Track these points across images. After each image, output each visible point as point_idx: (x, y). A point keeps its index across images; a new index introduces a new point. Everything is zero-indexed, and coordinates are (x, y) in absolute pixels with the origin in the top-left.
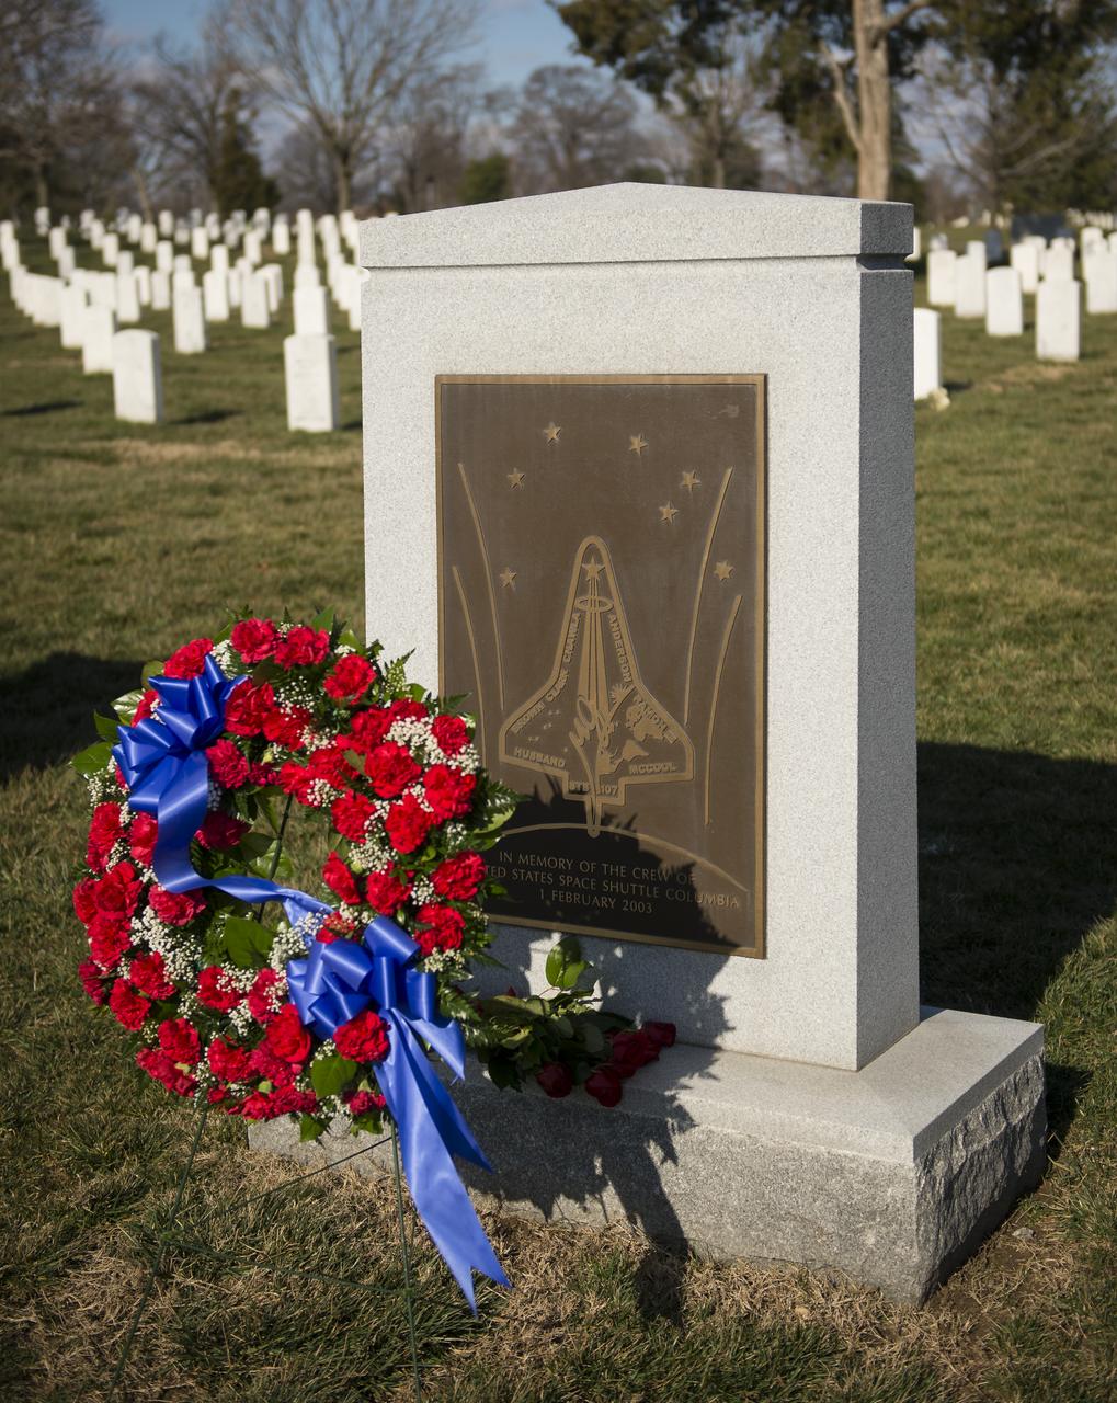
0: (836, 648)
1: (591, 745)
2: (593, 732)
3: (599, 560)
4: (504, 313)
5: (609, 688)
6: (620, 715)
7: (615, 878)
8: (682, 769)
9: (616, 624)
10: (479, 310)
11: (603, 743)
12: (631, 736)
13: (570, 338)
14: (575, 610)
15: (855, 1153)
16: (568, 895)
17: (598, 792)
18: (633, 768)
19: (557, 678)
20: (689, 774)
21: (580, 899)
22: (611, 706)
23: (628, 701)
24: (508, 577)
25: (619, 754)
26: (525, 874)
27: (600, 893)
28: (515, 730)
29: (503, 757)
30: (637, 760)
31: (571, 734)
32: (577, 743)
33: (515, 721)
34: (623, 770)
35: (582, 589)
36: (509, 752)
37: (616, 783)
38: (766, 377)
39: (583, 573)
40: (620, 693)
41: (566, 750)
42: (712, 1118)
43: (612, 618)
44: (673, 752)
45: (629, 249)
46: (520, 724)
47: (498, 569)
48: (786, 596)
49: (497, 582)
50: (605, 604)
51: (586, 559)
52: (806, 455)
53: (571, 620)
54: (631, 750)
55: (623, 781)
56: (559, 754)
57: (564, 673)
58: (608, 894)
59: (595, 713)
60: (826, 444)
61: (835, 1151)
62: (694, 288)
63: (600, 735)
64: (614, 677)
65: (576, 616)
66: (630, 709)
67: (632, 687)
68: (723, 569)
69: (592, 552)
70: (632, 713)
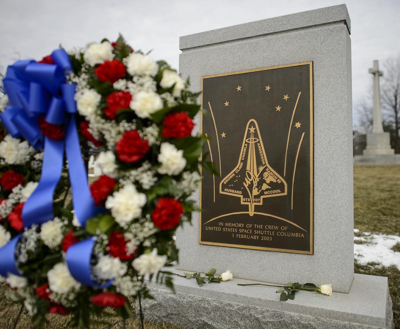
0: (339, 147)
1: (251, 187)
2: (252, 182)
3: (254, 126)
4: (224, 56)
5: (257, 167)
6: (261, 176)
7: (259, 229)
8: (283, 191)
9: (260, 146)
10: (216, 56)
11: (255, 185)
12: (265, 182)
13: (245, 60)
14: (246, 143)
15: (360, 324)
16: (242, 236)
17: (253, 201)
18: (265, 193)
19: (240, 165)
20: (286, 194)
21: (246, 237)
22: (258, 173)
23: (264, 171)
24: (223, 135)
25: (261, 188)
26: (227, 229)
27: (253, 234)
28: (225, 183)
29: (221, 192)
30: (267, 190)
31: (244, 183)
32: (246, 186)
33: (225, 180)
34: (262, 193)
35: (248, 136)
36: (223, 190)
37: (260, 198)
38: (313, 62)
39: (249, 131)
40: (261, 169)
41: (242, 188)
42: (301, 311)
43: (259, 144)
44: (280, 186)
45: (265, 30)
46: (227, 181)
47: (220, 133)
48: (320, 131)
49: (220, 136)
50: (257, 140)
51: (250, 127)
52: (327, 85)
53: (245, 146)
54: (265, 187)
55: (262, 197)
56: (240, 190)
57: (242, 164)
58: (256, 235)
59: (252, 176)
60: (334, 80)
61: (352, 323)
62: (287, 39)
63: (254, 183)
64: (259, 163)
65: (246, 145)
66: (264, 173)
67: (265, 166)
68: (298, 125)
69: (252, 124)
70: (265, 174)
